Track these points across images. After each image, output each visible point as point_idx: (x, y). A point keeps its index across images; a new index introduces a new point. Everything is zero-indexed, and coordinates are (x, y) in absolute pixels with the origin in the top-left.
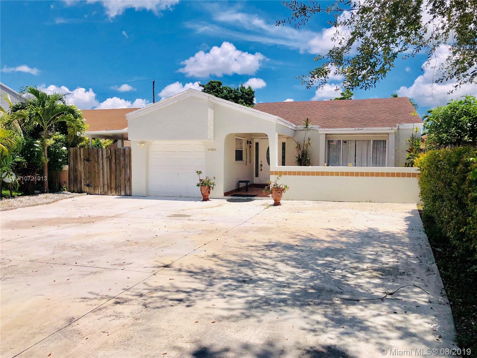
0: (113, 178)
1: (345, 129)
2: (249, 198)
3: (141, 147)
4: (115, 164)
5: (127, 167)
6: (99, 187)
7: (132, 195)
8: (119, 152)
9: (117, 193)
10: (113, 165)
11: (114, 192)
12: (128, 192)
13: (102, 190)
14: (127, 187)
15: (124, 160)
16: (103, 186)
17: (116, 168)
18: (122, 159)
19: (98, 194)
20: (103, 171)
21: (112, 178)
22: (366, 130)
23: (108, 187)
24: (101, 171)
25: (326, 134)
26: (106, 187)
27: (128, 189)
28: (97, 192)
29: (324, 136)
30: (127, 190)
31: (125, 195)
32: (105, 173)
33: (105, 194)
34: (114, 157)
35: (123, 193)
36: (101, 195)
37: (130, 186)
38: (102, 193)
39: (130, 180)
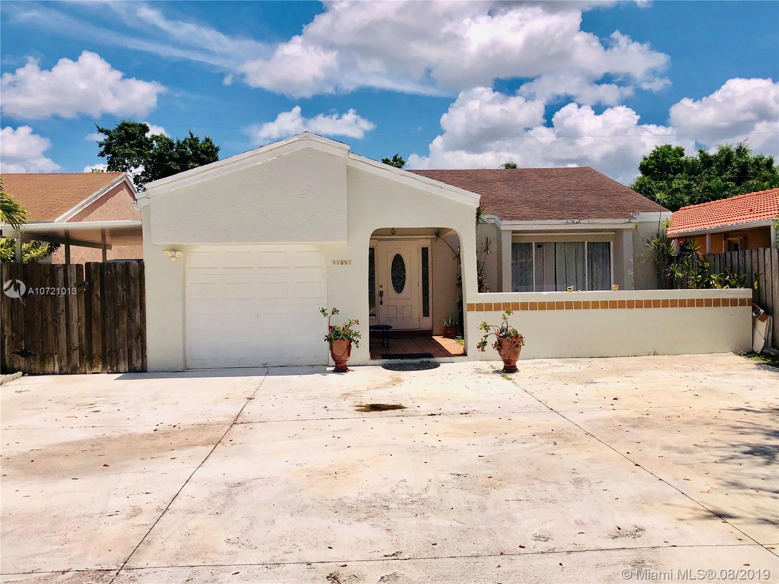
0: (96, 332)
1: (549, 221)
2: (425, 360)
3: (173, 260)
4: (102, 298)
5: (135, 306)
6: (56, 357)
7: (148, 369)
8: (111, 272)
9: (109, 367)
10: (97, 304)
11: (100, 366)
12: (138, 364)
13: (64, 363)
14: (134, 353)
15: (128, 290)
16: (68, 354)
17: (104, 310)
18: (120, 289)
19: (54, 373)
20: (68, 317)
21: (94, 332)
22: (585, 224)
23: (82, 354)
24: (63, 317)
25: (514, 232)
26: (76, 355)
27: (138, 357)
28: (49, 368)
29: (510, 235)
30: (134, 358)
31: (130, 372)
32: (74, 323)
33: (74, 371)
34: (97, 284)
35: (123, 366)
36: (60, 374)
37: (143, 348)
38: (65, 370)
39: (141, 335)
